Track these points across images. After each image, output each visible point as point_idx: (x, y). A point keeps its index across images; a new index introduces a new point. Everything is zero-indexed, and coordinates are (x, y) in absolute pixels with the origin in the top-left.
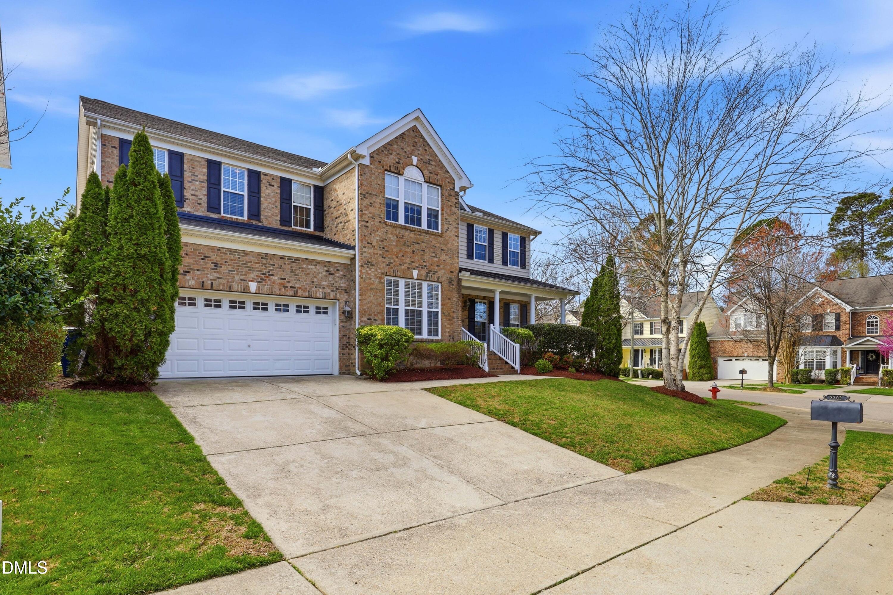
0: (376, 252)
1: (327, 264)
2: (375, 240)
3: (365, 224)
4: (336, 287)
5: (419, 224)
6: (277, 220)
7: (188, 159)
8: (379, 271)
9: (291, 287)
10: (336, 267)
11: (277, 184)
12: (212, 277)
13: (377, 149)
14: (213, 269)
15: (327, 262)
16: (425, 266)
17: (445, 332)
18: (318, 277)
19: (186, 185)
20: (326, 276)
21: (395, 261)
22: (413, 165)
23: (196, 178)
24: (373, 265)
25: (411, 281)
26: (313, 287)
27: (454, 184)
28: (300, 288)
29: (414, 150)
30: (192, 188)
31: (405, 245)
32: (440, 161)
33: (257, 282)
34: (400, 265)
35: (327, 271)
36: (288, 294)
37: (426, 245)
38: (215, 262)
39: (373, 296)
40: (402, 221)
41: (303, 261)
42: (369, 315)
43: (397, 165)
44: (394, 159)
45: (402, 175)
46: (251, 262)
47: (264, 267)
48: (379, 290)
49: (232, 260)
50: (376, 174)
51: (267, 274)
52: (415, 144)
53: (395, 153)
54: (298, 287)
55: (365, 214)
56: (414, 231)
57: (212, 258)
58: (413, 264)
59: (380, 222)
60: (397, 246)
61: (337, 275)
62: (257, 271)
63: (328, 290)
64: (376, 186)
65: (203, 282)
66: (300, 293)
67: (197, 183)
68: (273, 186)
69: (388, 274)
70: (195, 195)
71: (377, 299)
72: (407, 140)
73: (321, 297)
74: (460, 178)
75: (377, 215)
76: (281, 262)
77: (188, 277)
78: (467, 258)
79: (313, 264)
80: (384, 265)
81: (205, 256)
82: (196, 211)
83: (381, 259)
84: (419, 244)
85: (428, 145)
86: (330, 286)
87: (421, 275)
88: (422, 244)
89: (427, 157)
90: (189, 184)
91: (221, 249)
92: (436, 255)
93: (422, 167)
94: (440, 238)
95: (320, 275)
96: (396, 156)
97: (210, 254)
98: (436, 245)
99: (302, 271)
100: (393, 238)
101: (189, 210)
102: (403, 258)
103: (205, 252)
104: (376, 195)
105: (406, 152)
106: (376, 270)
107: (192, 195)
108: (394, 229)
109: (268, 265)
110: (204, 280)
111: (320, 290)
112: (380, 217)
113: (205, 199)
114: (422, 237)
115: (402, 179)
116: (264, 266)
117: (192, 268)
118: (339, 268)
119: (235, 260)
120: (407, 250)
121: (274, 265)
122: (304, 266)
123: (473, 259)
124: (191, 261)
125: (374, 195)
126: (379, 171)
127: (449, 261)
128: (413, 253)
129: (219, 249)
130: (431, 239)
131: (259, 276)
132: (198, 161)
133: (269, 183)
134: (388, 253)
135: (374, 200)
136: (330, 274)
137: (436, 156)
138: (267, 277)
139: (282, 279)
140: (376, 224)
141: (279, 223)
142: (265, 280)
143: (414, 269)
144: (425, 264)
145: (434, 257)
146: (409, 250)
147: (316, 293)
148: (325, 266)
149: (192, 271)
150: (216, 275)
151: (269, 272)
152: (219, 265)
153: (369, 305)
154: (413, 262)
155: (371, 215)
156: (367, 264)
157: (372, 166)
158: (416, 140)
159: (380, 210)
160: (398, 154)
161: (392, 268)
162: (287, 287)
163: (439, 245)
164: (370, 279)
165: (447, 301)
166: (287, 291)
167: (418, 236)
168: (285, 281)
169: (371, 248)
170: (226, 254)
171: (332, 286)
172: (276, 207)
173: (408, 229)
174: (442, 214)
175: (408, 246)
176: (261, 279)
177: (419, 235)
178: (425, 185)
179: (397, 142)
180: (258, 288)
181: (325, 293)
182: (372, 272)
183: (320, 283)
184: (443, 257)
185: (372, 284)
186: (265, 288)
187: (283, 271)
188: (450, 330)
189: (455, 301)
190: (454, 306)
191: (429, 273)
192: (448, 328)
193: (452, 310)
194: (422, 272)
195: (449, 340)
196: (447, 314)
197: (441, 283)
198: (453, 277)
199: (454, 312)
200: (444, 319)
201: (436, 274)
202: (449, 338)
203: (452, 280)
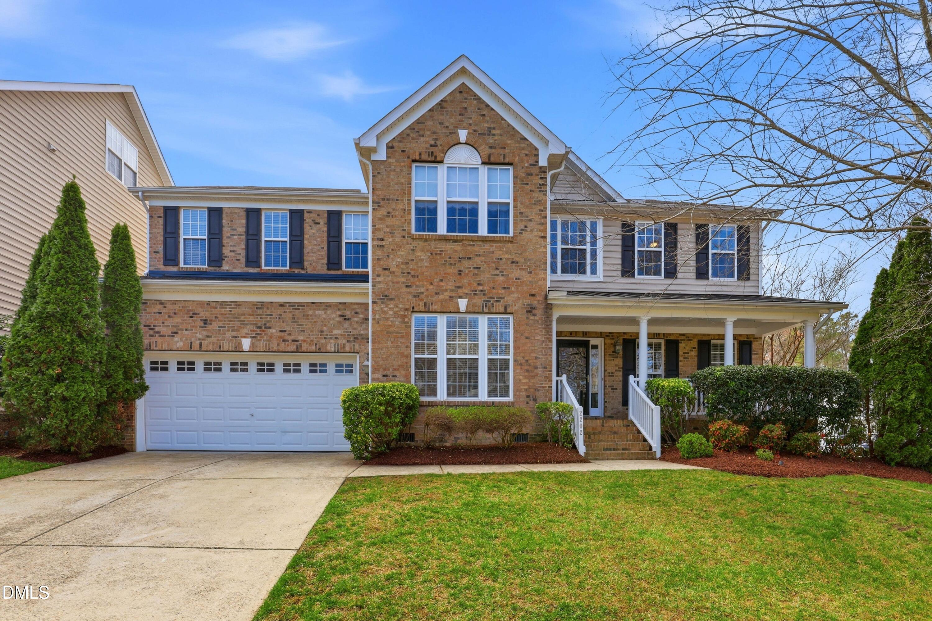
0: (397, 279)
1: (341, 306)
2: (394, 263)
3: (380, 243)
4: (354, 335)
5: (474, 228)
6: (323, 264)
7: (227, 213)
8: (401, 306)
9: (293, 341)
10: (354, 309)
11: (323, 221)
12: (200, 336)
13: (399, 135)
14: (203, 327)
15: (340, 303)
16: (481, 291)
17: (520, 391)
18: (329, 325)
19: (225, 241)
20: (339, 322)
21: (427, 290)
22: (460, 143)
23: (234, 232)
24: (391, 299)
25: (457, 316)
26: (321, 338)
27: (537, 155)
28: (305, 341)
29: (461, 121)
30: (231, 243)
31: (444, 264)
32: (509, 125)
33: (251, 337)
34: (436, 294)
35: (341, 316)
36: (289, 349)
37: (483, 258)
38: (204, 318)
39: (392, 343)
40: (442, 228)
41: (308, 306)
42: (385, 370)
43: (432, 149)
44: (426, 142)
45: (441, 162)
46: (244, 315)
47: (259, 319)
48: (400, 333)
49: (222, 314)
50: (398, 170)
51: (263, 327)
52: (463, 112)
53: (428, 133)
54: (302, 340)
55: (379, 229)
56: (461, 241)
57: (200, 315)
58: (460, 290)
59: (404, 237)
60: (431, 267)
61: (356, 319)
62: (251, 324)
63: (342, 341)
64: (396, 187)
65: (191, 343)
66: (305, 347)
67: (236, 237)
68: (319, 223)
69: (416, 309)
70: (233, 251)
71: (398, 346)
72: (450, 109)
73: (333, 350)
74: (547, 143)
75: (399, 227)
76: (280, 310)
77: (176, 339)
78: (622, 276)
79: (321, 308)
80: (410, 297)
81: (194, 314)
82: (234, 268)
83: (405, 289)
84: (470, 258)
85: (488, 106)
86: (345, 335)
87: (474, 306)
88: (477, 258)
89: (486, 125)
90: (228, 240)
91: (211, 303)
92: (501, 272)
93: (475, 142)
94: (510, 245)
95: (332, 322)
96: (429, 136)
97: (199, 310)
98: (502, 256)
99: (308, 319)
100: (425, 256)
101: (227, 268)
102: (442, 284)
103: (194, 308)
104: (397, 200)
105: (447, 127)
106: (396, 306)
107: (231, 251)
108: (426, 244)
109: (264, 316)
110: (193, 340)
111: (332, 341)
112: (404, 230)
113: (243, 253)
114: (476, 248)
115: (442, 170)
116: (259, 317)
117: (180, 327)
118: (358, 310)
119: (226, 314)
120: (448, 271)
121: (271, 315)
122: (310, 312)
123: (633, 276)
124: (179, 320)
125: (393, 200)
126: (402, 164)
127: (527, 278)
128: (460, 274)
129: (209, 303)
130: (492, 249)
131: (254, 331)
132: (236, 213)
133: (314, 221)
134: (416, 279)
135: (394, 207)
136: (345, 319)
137: (503, 119)
138: (263, 331)
139: (281, 331)
140: (397, 240)
141: (325, 267)
142: (260, 334)
143: (461, 297)
144: (481, 288)
145: (498, 275)
146: (452, 270)
147: (326, 346)
148: (339, 310)
149: (180, 332)
150: (205, 333)
151: (265, 324)
152: (209, 322)
153: (384, 356)
154: (459, 287)
155: (388, 230)
156: (381, 299)
157: (390, 160)
158: (465, 105)
159: (403, 219)
160: (434, 133)
161: (422, 300)
162: (288, 341)
163: (507, 256)
164: (387, 319)
165: (524, 341)
166: (288, 345)
167: (469, 248)
168: (286, 334)
169: (388, 276)
170: (216, 308)
171: (349, 335)
172: (323, 248)
173: (450, 240)
174: (515, 207)
175: (451, 264)
176: (256, 334)
177: (471, 245)
178: (484, 171)
179: (431, 117)
180: (252, 344)
181: (338, 345)
182: (390, 309)
183: (332, 332)
184: (517, 273)
185: (391, 326)
186: (260, 345)
187: (283, 322)
188: (529, 386)
189: (538, 340)
190: (536, 348)
191: (487, 301)
192: (525, 384)
193: (532, 355)
194: (475, 301)
195: (527, 403)
196: (524, 361)
197: (512, 313)
198: (536, 302)
199: (536, 358)
200: (518, 371)
201: (502, 301)
202: (528, 399)
203: (532, 308)
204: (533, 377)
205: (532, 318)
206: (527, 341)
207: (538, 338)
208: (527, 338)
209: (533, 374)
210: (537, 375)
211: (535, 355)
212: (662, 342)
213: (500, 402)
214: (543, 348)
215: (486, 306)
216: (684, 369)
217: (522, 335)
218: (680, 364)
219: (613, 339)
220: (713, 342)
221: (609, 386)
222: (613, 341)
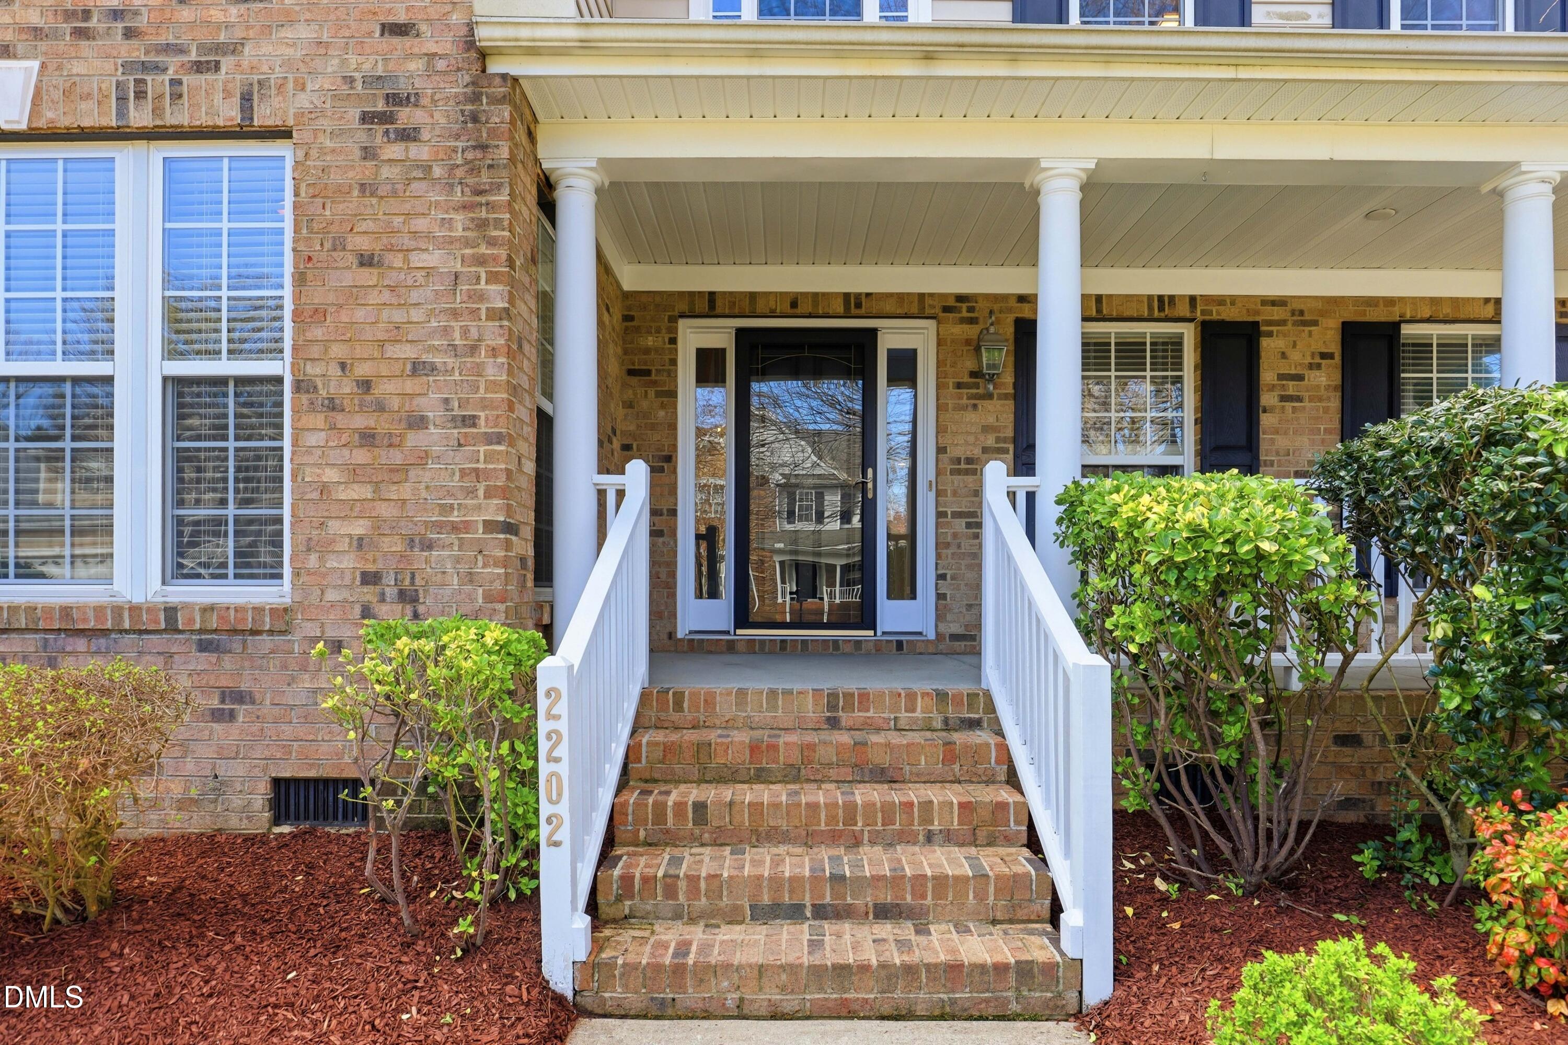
16: (116, 14)
87: (74, 96)
165: (347, 275)
188: (378, 522)
189: (429, 272)
190: (416, 315)
191: (145, 67)
192: (351, 509)
193: (394, 351)
194: (78, 68)
195: (367, 613)
196: (348, 387)
197: (286, 134)
198: (415, 66)
199: (418, 368)
200: (313, 439)
201: (227, 63)
202: (368, 594)
203: (394, 99)
204: (399, 472)
205: (395, 151)
206: (368, 276)
207: (433, 258)
208: (366, 261)
209: (397, 457)
210: (423, 458)
211: (408, 352)
212: (1188, 334)
213: (208, 609)
214: (455, 314)
215: (140, 95)
216: (1282, 442)
217: (339, 245)
218: (1266, 420)
219: (972, 321)
220: (1407, 330)
221: (957, 515)
222: (972, 331)
